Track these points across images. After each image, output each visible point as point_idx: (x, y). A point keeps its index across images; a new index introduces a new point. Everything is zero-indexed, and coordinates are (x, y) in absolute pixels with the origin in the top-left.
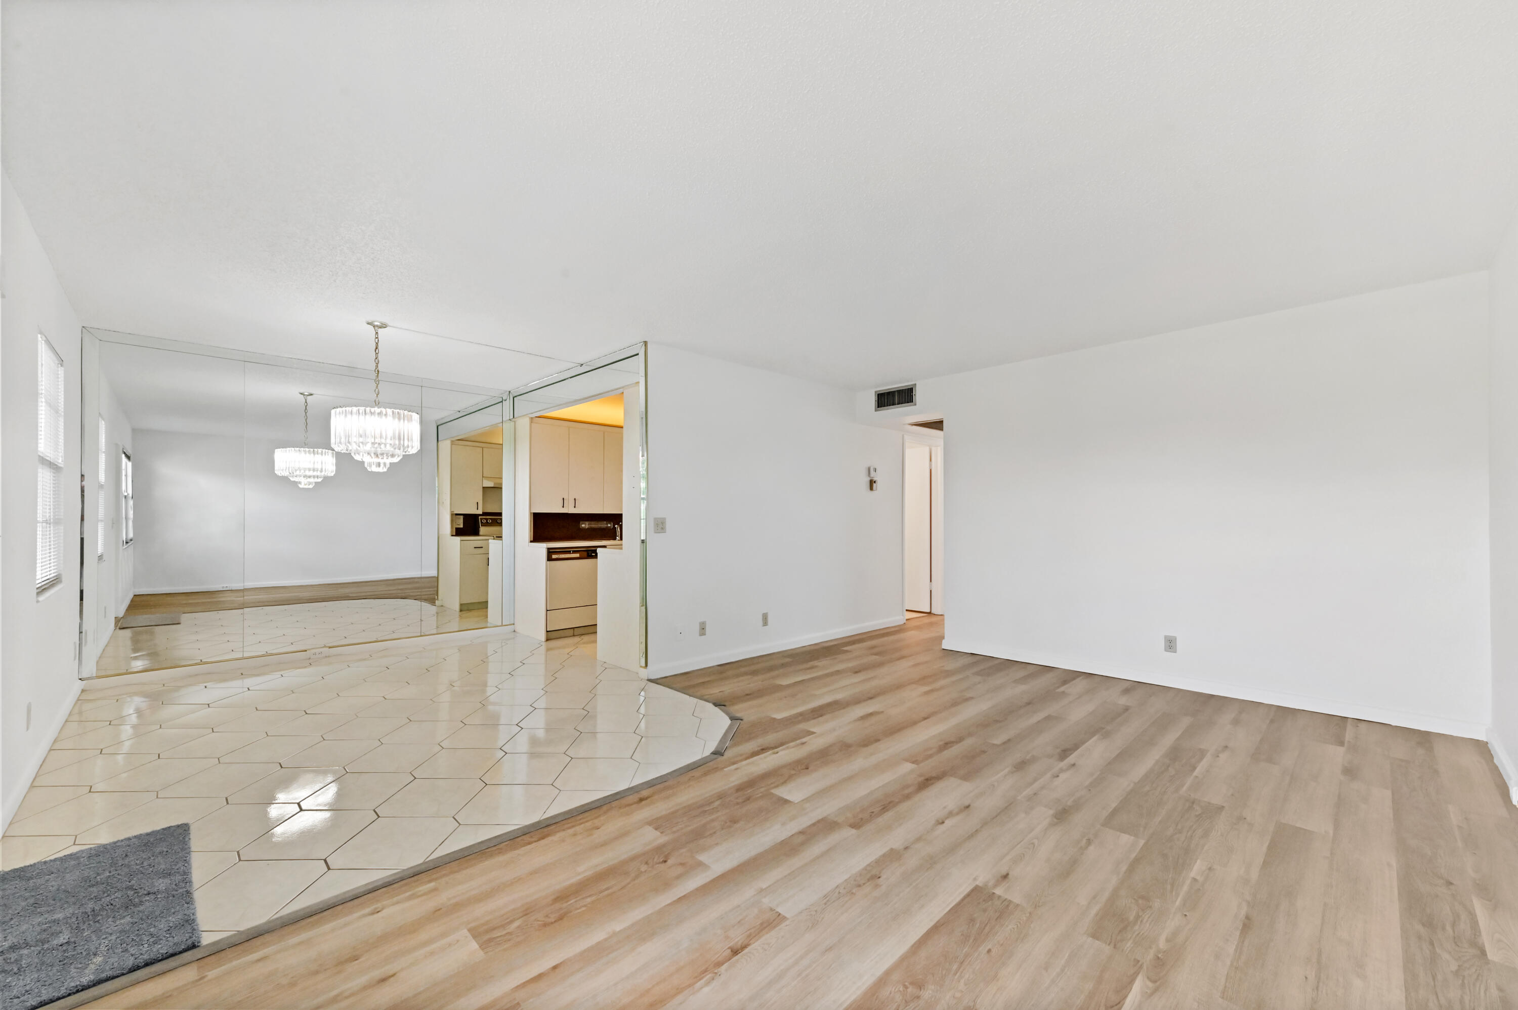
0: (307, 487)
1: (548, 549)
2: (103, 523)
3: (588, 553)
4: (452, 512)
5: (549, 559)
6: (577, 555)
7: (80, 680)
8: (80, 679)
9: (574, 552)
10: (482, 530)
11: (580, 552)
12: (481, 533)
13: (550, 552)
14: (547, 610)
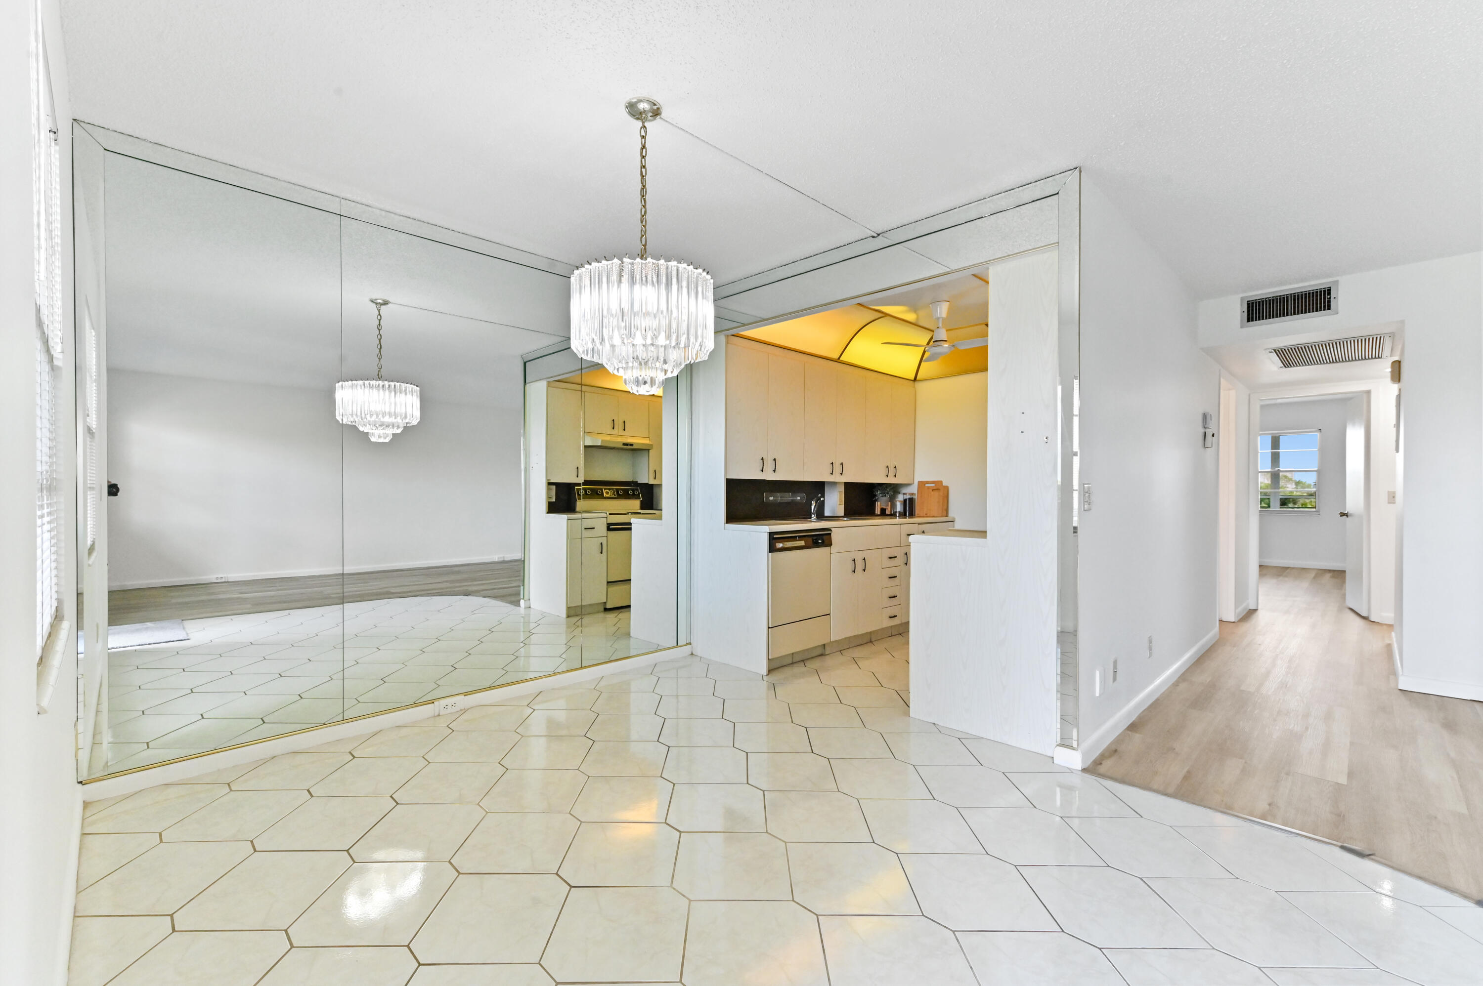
0: (381, 440)
1: (771, 534)
2: (94, 492)
3: (813, 540)
4: (548, 480)
5: (772, 549)
6: (802, 543)
7: (80, 785)
8: (81, 782)
9: (801, 538)
10: (581, 504)
11: (806, 538)
12: (578, 509)
13: (774, 538)
14: (769, 628)
